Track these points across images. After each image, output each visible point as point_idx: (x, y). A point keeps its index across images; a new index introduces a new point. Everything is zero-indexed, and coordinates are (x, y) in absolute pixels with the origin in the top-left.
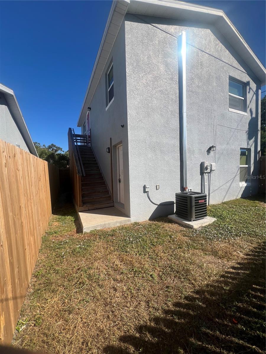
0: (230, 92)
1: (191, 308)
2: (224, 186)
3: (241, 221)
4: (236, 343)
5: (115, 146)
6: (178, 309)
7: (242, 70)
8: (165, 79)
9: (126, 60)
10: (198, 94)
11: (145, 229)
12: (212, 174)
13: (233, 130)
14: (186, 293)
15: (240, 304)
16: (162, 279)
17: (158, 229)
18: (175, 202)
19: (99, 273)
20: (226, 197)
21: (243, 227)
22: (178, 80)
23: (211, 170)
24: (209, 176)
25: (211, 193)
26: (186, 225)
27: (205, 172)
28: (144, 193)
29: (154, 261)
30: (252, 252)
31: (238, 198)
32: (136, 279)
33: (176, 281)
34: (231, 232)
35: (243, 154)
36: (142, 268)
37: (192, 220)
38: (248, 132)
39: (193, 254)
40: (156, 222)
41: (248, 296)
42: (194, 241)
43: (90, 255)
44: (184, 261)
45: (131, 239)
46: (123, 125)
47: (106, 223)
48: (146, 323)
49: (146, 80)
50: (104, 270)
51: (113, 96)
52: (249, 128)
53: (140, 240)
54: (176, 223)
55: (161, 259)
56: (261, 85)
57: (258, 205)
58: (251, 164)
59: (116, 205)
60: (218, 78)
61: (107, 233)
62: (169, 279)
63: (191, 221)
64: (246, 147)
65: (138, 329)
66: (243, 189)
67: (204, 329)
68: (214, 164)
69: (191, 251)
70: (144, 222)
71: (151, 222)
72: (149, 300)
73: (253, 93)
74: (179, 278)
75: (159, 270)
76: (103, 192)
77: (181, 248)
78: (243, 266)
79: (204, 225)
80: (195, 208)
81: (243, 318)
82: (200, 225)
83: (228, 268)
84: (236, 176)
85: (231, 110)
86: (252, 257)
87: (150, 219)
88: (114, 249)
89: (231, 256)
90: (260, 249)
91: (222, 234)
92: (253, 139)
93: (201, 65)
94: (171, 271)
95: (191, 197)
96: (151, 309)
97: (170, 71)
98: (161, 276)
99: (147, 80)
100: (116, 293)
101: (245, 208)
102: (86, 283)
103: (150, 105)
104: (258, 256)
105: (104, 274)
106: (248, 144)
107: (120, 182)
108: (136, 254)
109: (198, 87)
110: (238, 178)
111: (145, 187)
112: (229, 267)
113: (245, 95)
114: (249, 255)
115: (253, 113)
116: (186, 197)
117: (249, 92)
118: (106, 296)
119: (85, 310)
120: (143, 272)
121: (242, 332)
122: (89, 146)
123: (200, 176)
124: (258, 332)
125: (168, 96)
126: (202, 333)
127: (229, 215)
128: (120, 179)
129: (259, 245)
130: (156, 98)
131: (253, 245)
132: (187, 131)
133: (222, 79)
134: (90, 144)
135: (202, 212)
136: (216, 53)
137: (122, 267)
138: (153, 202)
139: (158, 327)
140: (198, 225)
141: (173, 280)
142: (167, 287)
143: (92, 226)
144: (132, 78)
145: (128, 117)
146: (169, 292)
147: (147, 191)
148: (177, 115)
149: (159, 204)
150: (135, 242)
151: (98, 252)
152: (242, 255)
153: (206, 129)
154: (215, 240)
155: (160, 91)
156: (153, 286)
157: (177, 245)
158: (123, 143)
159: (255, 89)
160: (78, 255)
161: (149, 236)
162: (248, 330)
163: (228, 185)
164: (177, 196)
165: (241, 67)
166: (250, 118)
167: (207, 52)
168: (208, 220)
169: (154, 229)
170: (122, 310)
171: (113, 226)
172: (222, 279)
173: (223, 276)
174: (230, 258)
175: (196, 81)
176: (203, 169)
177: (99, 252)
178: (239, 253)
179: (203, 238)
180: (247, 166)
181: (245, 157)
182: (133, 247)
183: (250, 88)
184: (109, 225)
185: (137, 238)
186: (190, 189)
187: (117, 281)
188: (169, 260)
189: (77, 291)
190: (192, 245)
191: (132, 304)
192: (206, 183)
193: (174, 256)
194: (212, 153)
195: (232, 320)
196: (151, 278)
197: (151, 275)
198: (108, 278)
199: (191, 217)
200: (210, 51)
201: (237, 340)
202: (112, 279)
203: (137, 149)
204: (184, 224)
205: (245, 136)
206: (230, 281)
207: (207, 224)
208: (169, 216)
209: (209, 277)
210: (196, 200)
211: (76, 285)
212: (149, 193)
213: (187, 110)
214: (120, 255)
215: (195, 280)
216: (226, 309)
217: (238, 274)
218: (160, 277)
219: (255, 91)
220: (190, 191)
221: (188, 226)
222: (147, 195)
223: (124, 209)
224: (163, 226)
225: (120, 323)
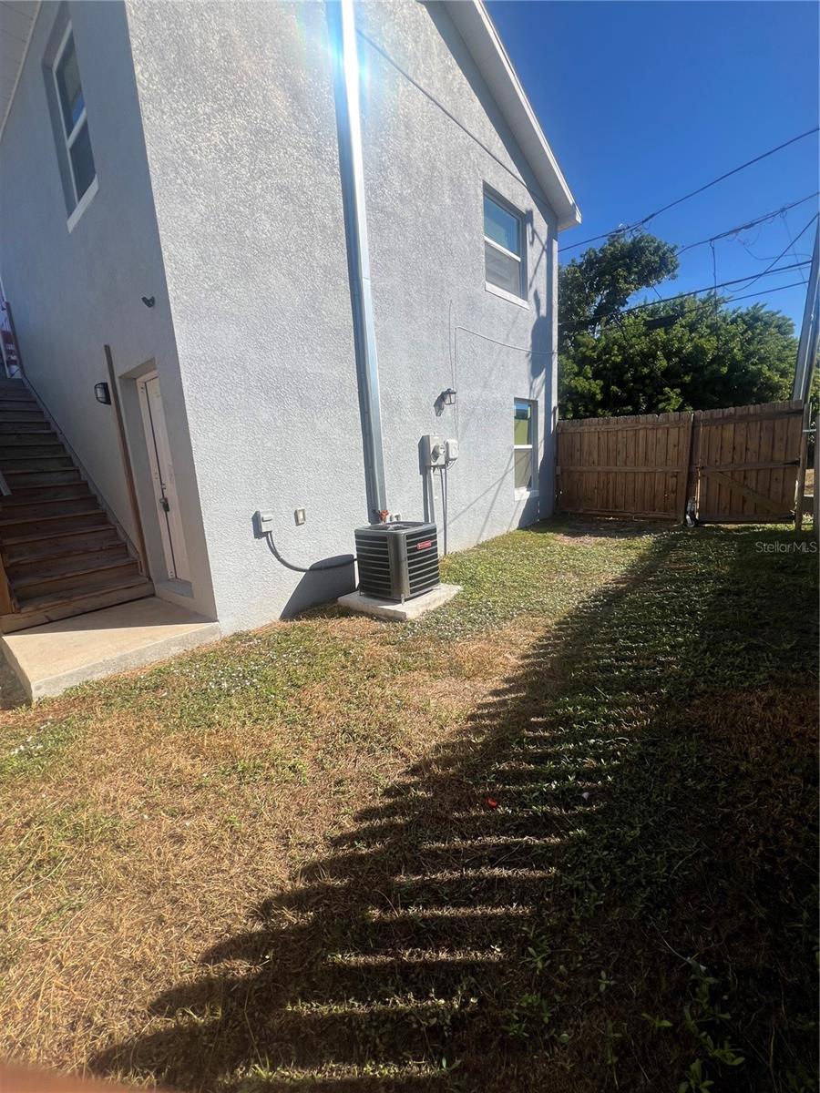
0: (486, 234)
1: (399, 810)
2: (481, 501)
3: (516, 584)
4: (494, 845)
5: (130, 379)
6: (365, 825)
7: (514, 172)
8: (294, 147)
9: (130, 26)
10: (403, 224)
11: (268, 646)
12: (451, 470)
13: (497, 347)
14: (387, 781)
15: (504, 766)
16: (323, 769)
17: (309, 640)
18: (355, 557)
19: (113, 813)
20: (486, 528)
21: (519, 596)
22: (337, 162)
23: (448, 460)
24: (444, 476)
25: (450, 523)
26: (386, 616)
27: (433, 464)
28: (256, 538)
29: (299, 728)
30: (534, 648)
31: (512, 530)
32: (247, 790)
33: (363, 761)
34: (493, 614)
35: (520, 415)
36: (264, 757)
37: (403, 601)
38: (530, 356)
39: (405, 685)
40: (304, 621)
41: (520, 743)
42: (406, 651)
43: (71, 766)
44: (381, 708)
45: (225, 685)
46: (153, 300)
47: (127, 652)
48: (282, 890)
49: (225, 134)
50: (135, 799)
51: (94, 172)
52: (534, 346)
53: (255, 680)
54: (360, 613)
55: (320, 716)
56: (559, 229)
57: (553, 542)
58: (539, 441)
59: (159, 588)
60: (456, 183)
61: (136, 683)
62: (342, 761)
63: (399, 602)
64: (527, 398)
65: (259, 913)
66: (522, 507)
67: (427, 846)
68: (454, 441)
69: (400, 680)
70: (266, 626)
71: (288, 625)
72: (287, 832)
73: (541, 248)
74: (371, 750)
75: (314, 746)
76: (102, 550)
77: (374, 676)
78: (515, 684)
79: (432, 608)
80: (410, 565)
81: (509, 791)
82: (421, 610)
83: (485, 696)
84: (506, 474)
85: (490, 287)
86: (533, 660)
87: (284, 617)
88: (166, 726)
89: (492, 667)
90: (549, 639)
91: (473, 622)
92: (542, 376)
93: (407, 127)
94: (350, 741)
95: (396, 537)
96: (294, 852)
97: (310, 122)
98: (322, 760)
99: (228, 133)
100: (183, 847)
101: (525, 551)
102: (66, 856)
103: (247, 233)
104: (544, 655)
105: (136, 808)
106: (531, 388)
107: (166, 508)
108: (244, 723)
109: (402, 199)
110: (511, 478)
111: (257, 520)
112: (485, 693)
113: (522, 251)
114: (528, 657)
115: (542, 303)
116: (384, 539)
117: (532, 243)
118: (145, 868)
119: (72, 933)
120: (267, 764)
121: (505, 818)
122: (12, 375)
123: (421, 476)
124: (534, 807)
125: (310, 213)
126: (422, 854)
127: (490, 572)
128: (166, 500)
129: (548, 632)
130: (266, 213)
131: (536, 635)
132: (377, 338)
133: (465, 187)
134: (15, 368)
135: (427, 573)
136: (448, 99)
137: (198, 770)
138: (290, 562)
139: (316, 884)
140: (417, 609)
141: (355, 761)
142: (339, 783)
143: (67, 672)
144: (163, 112)
145: (168, 270)
146: (343, 793)
147: (267, 532)
148: (344, 284)
149: (308, 568)
150: (240, 691)
151: (104, 751)
152: (513, 660)
153: (428, 337)
154: (458, 639)
155: (281, 188)
156: (300, 791)
157: (365, 670)
158: (158, 366)
159: (544, 238)
160: (20, 779)
161: (283, 665)
162: (516, 812)
163: (490, 496)
164: (360, 536)
165: (512, 163)
166: (536, 317)
167: (422, 86)
168: (443, 593)
169: (298, 642)
170: (204, 885)
171: (153, 659)
172: (470, 724)
173: (472, 717)
174: (490, 674)
175: (395, 177)
176: (427, 457)
177: (110, 748)
178: (509, 656)
179: (430, 638)
180: (530, 446)
181: (527, 422)
182: (231, 707)
183: (534, 232)
184: (139, 659)
185: (244, 678)
186: (394, 515)
187: (183, 814)
188: (343, 715)
189: (31, 892)
190: (403, 662)
191: (237, 858)
192: (436, 494)
193: (355, 701)
194: (447, 409)
195: (488, 804)
196: (293, 774)
197: (293, 768)
198: (150, 815)
199: (399, 590)
200: (429, 86)
201: (494, 840)
202: (163, 814)
203: (216, 389)
204: (381, 613)
205: (525, 367)
206: (488, 722)
207: (442, 603)
208: (339, 599)
209: (442, 727)
210: (409, 544)
211: (23, 876)
212: (274, 535)
213: (372, 270)
214: (188, 739)
215: (409, 744)
216: (476, 784)
217: (504, 703)
218: (318, 764)
219: (544, 243)
220: (395, 520)
221: (392, 617)
222: (269, 543)
223: (193, 597)
224: (323, 629)
225: (203, 921)
